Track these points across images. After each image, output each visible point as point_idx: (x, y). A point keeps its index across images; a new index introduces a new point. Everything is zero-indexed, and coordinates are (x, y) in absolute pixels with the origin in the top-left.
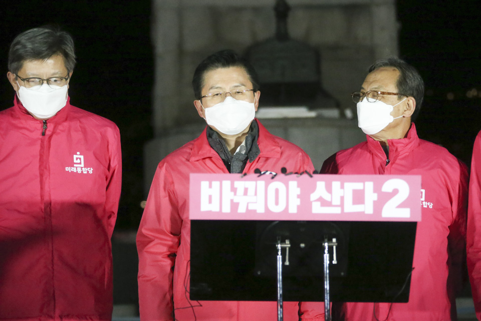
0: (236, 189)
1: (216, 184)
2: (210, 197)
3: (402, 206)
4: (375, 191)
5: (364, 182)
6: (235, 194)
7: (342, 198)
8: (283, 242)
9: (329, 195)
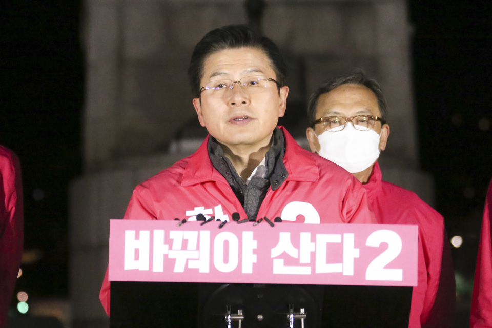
0: (172, 240)
1: (145, 234)
2: (137, 252)
3: (391, 266)
4: (356, 247)
5: (342, 233)
6: (170, 248)
7: (313, 255)
8: (234, 312)
9: (296, 250)
